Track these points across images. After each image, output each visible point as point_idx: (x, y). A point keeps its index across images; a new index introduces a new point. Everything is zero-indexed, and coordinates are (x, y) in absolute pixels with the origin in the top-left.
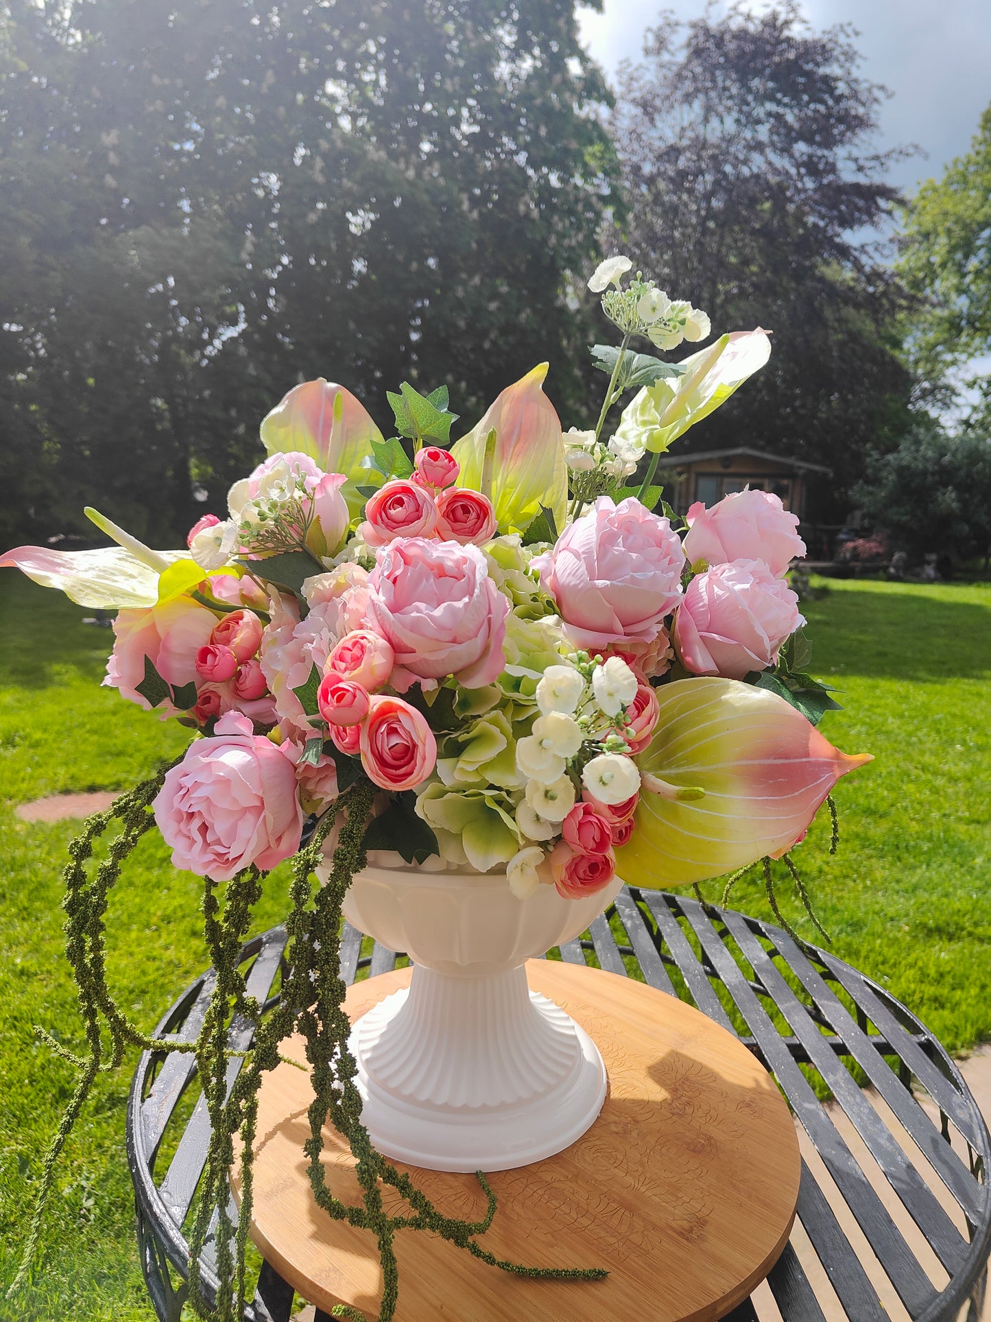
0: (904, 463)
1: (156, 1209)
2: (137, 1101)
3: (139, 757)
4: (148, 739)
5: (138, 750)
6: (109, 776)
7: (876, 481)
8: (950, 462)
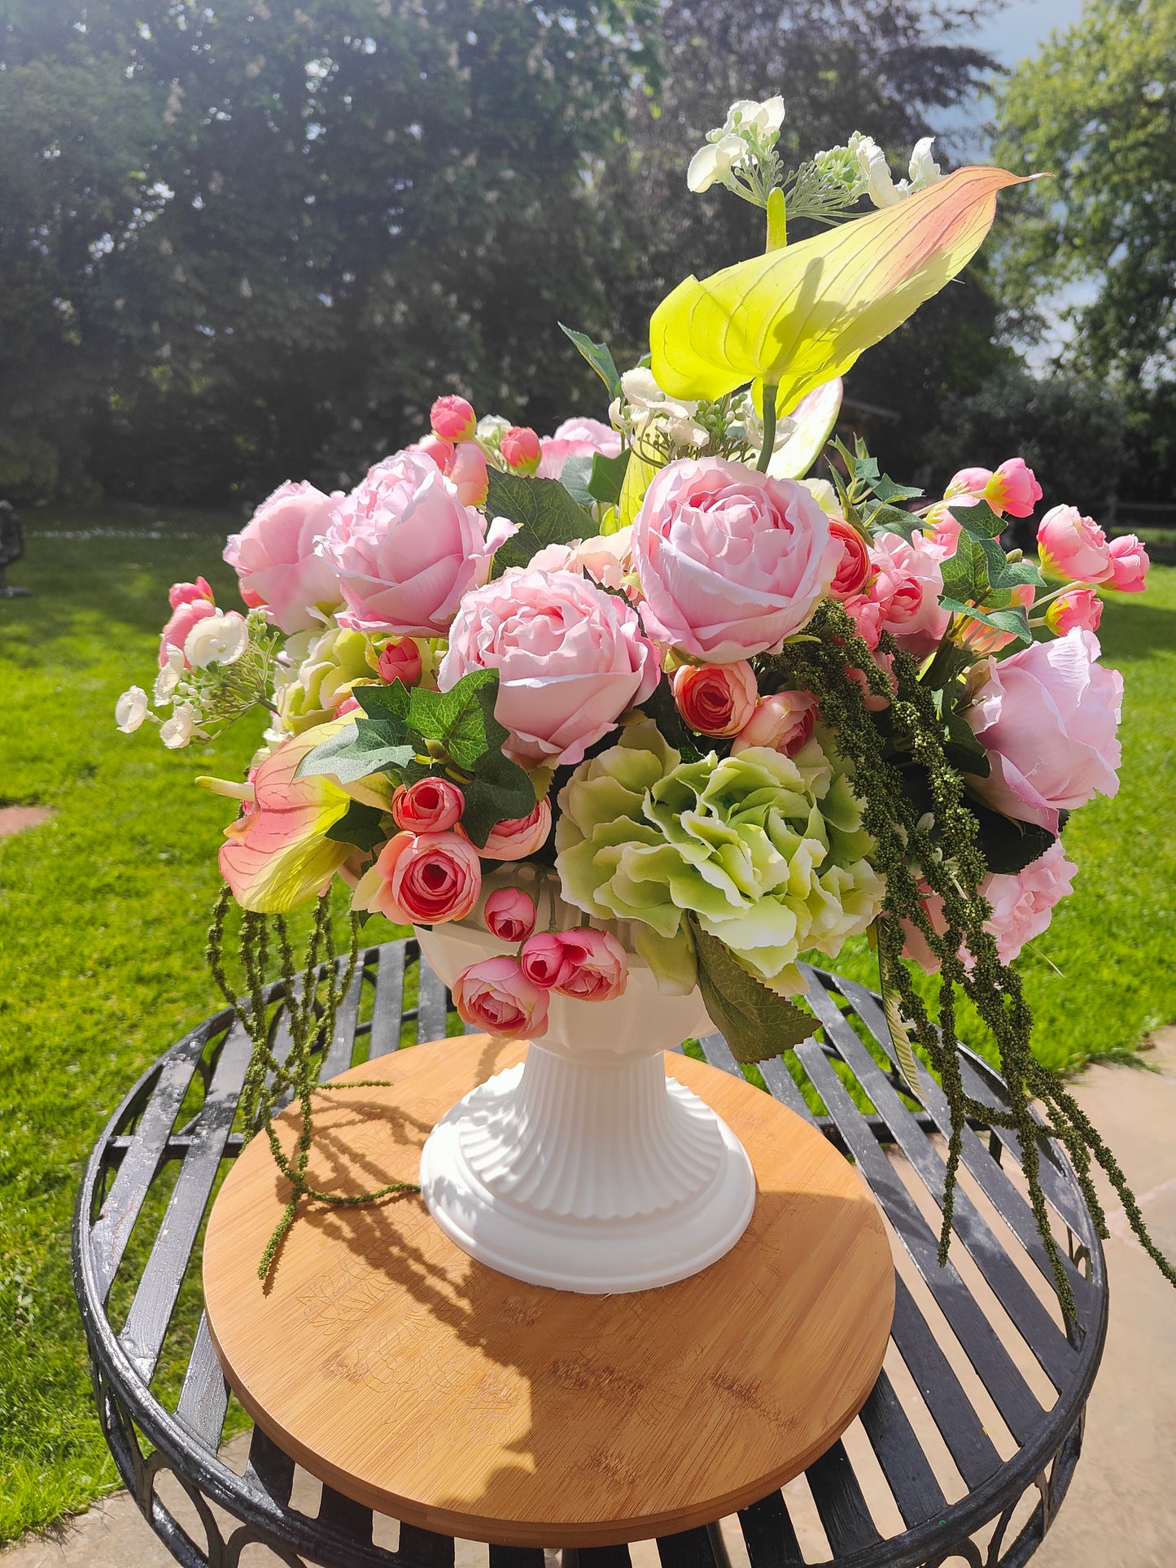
0: (985, 409)
1: (116, 1362)
2: (84, 1225)
3: (61, 764)
4: (71, 741)
5: (60, 755)
6: (23, 787)
7: (951, 430)
8: (1037, 409)
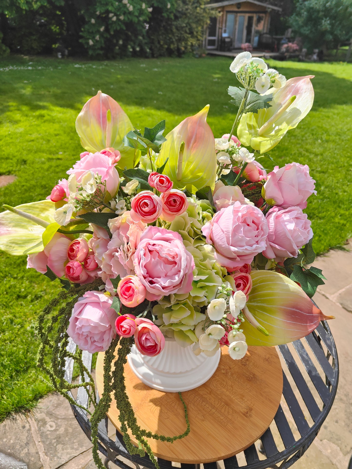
0: (311, 6)
3: (15, 160)
4: (17, 152)
5: (14, 157)
6: (5, 169)
7: (299, 14)
8: (330, 6)
